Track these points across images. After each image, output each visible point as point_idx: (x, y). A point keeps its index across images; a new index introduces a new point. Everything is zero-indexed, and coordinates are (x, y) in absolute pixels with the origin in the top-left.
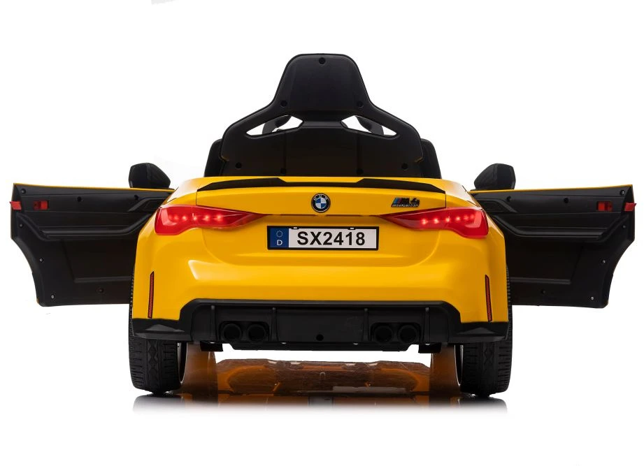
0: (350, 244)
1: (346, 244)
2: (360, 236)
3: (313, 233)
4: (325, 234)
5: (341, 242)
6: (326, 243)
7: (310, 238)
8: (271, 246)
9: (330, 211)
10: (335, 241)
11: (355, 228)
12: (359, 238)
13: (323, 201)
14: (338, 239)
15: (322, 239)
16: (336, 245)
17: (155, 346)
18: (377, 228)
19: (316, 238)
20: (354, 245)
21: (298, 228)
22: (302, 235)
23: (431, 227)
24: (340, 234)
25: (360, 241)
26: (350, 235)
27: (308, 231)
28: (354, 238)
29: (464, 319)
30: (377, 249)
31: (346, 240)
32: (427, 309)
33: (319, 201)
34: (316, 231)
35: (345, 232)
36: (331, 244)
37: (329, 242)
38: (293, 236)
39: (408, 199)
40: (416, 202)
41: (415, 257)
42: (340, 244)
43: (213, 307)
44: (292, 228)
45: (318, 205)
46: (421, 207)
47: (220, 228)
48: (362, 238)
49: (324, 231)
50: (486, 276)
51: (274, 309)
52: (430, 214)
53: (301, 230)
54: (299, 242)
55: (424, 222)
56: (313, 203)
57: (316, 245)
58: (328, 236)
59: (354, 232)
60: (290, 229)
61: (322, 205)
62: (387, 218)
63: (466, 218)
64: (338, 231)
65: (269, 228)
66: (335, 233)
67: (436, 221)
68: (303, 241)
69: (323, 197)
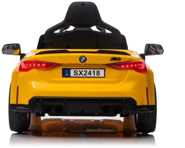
0: (94, 75)
1: (92, 75)
2: (98, 72)
3: (80, 71)
4: (84, 71)
5: (90, 74)
6: (85, 75)
7: (79, 73)
8: (64, 76)
9: (86, 63)
10: (88, 74)
11: (96, 69)
12: (98, 73)
13: (84, 59)
14: (89, 73)
15: (83, 73)
16: (89, 76)
17: (19, 116)
18: (105, 69)
19: (81, 73)
20: (96, 76)
21: (74, 69)
22: (76, 72)
23: (125, 69)
24: (90, 71)
25: (98, 74)
26: (94, 72)
27: (78, 70)
28: (96, 73)
29: (138, 104)
30: (104, 77)
31: (92, 73)
32: (124, 100)
33: (82, 59)
34: (81, 70)
35: (92, 71)
36: (87, 75)
37: (86, 74)
38: (72, 72)
39: (116, 58)
40: (119, 59)
41: (119, 80)
42: (90, 75)
43: (41, 100)
44: (72, 69)
45: (82, 60)
46: (121, 61)
47: (44, 69)
48: (99, 73)
49: (84, 70)
50: (147, 87)
51: (65, 100)
52: (125, 63)
53: (75, 70)
54: (74, 74)
55: (123, 66)
56: (80, 59)
57: (81, 75)
58: (86, 72)
59: (96, 71)
60: (71, 69)
61: (83, 60)
62: (108, 65)
63: (139, 65)
64: (90, 70)
65: (63, 69)
66: (88, 71)
67: (127, 66)
68: (76, 74)
69: (84, 57)
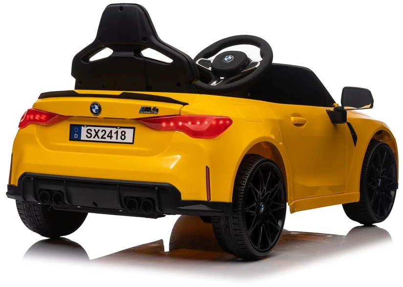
0: (117, 139)
1: (114, 139)
2: (123, 133)
3: (95, 130)
4: (102, 132)
5: (111, 137)
6: (102, 138)
7: (94, 134)
8: (72, 139)
10: (108, 136)
11: (121, 127)
12: (122, 135)
13: (97, 108)
14: (110, 135)
15: (100, 134)
16: (108, 139)
17: (28, 206)
18: (134, 128)
19: (97, 134)
20: (119, 140)
21: (87, 126)
22: (89, 131)
23: (168, 129)
24: (111, 132)
25: (123, 137)
26: (117, 132)
27: (92, 128)
28: (120, 135)
29: (184, 198)
30: (133, 143)
31: (114, 135)
32: (157, 188)
33: (94, 108)
34: (97, 129)
35: (114, 130)
36: (105, 138)
37: (104, 137)
38: (84, 130)
39: (150, 108)
40: (156, 110)
41: (157, 150)
42: (111, 139)
43: (32, 179)
44: (83, 126)
45: (94, 110)
46: (160, 114)
47: (44, 125)
48: (124, 135)
49: (102, 129)
50: (207, 167)
51: (65, 182)
52: (168, 119)
53: (88, 128)
54: (87, 136)
55: (164, 124)
56: (91, 109)
57: (97, 139)
58: (104, 132)
59: (120, 131)
60: (82, 127)
61: (96, 110)
62: (138, 120)
64: (111, 129)
65: (71, 125)
66: (108, 130)
67: (172, 124)
68: (89, 135)
69: (97, 104)
